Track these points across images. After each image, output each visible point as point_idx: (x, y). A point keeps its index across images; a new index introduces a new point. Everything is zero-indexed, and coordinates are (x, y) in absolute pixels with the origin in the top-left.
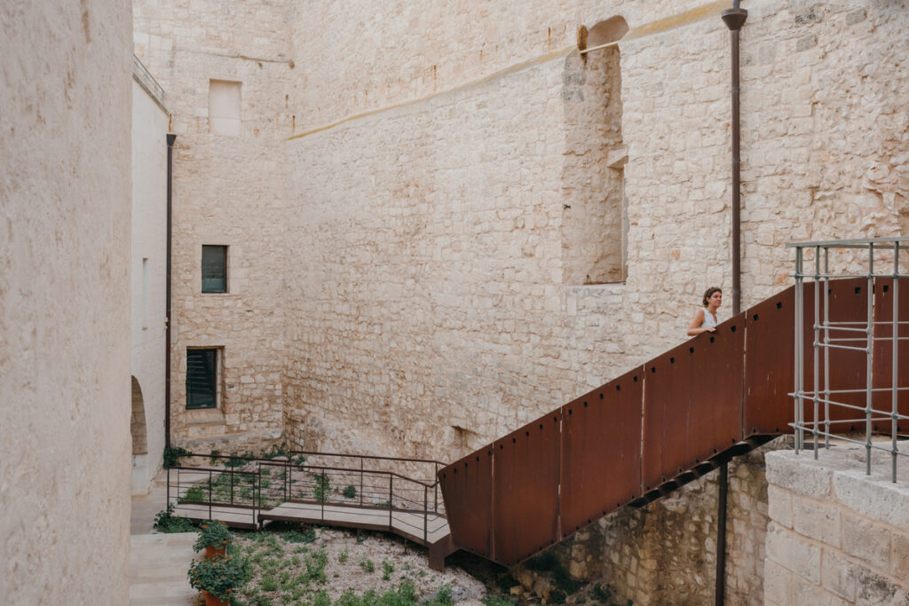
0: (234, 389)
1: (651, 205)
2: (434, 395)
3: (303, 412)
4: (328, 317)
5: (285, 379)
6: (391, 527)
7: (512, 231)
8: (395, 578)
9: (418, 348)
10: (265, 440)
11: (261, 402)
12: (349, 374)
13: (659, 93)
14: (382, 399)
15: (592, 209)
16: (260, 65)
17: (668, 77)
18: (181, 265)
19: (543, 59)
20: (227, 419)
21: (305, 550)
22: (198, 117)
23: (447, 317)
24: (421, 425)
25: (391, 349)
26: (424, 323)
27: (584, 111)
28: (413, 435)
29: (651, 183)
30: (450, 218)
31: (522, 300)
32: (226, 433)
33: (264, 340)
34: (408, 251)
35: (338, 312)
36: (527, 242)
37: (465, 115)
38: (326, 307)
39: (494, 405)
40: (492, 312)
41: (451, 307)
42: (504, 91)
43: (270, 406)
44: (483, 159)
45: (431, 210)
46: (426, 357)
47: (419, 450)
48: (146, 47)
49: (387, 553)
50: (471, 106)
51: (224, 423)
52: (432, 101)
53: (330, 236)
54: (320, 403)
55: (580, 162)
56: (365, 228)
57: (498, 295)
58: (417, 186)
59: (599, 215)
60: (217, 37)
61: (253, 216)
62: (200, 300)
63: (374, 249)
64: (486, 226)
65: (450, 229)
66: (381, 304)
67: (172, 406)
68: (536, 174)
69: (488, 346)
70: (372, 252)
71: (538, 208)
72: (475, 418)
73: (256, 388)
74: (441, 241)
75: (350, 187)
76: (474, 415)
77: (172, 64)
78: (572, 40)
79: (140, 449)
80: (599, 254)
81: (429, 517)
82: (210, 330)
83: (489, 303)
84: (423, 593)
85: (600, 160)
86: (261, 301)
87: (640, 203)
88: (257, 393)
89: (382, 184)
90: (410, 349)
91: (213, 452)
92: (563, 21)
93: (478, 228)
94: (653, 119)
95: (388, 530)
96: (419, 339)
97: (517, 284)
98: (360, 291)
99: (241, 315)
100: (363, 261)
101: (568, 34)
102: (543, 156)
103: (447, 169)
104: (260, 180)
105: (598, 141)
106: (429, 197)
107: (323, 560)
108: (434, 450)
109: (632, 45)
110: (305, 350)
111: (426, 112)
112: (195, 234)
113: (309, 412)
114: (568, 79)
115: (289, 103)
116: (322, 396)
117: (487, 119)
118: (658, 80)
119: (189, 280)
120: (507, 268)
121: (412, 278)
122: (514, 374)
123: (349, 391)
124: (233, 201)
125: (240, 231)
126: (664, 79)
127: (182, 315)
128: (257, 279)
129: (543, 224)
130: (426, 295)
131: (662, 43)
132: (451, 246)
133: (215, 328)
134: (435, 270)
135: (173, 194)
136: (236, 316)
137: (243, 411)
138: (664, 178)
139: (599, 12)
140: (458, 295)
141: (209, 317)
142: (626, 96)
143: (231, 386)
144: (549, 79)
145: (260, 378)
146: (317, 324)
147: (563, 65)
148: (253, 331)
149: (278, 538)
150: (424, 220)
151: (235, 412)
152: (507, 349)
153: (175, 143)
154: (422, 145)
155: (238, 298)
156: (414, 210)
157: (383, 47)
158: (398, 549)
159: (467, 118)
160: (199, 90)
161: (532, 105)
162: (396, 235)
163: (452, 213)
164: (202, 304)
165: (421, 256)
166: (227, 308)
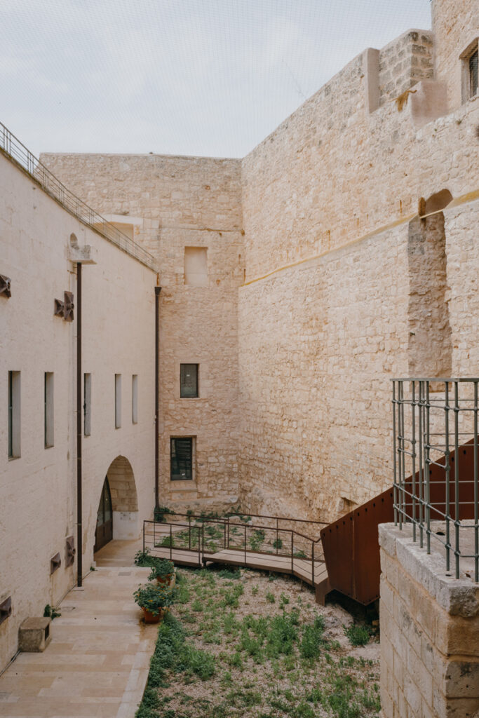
0: (204, 467)
1: (467, 332)
2: (330, 474)
3: (251, 484)
4: (265, 415)
5: (240, 459)
6: (292, 571)
7: (377, 352)
8: (288, 608)
9: (320, 439)
10: (226, 504)
11: (223, 476)
12: (277, 457)
13: (471, 247)
14: (298, 476)
15: (433, 335)
16: (221, 234)
17: (476, 235)
18: (166, 379)
19: (395, 224)
20: (199, 488)
21: (230, 584)
22: (177, 274)
23: (337, 416)
24: (322, 496)
25: (303, 439)
26: (323, 420)
27: (424, 261)
28: (318, 504)
29: (466, 316)
30: (338, 343)
31: (384, 404)
32: (198, 498)
33: (225, 431)
34: (312, 368)
35: (271, 411)
36: (386, 361)
37: (346, 267)
38: (264, 408)
39: (367, 483)
40: (365, 413)
41: (339, 409)
42: (370, 248)
43: (229, 479)
44: (358, 299)
45: (326, 337)
46: (325, 446)
47: (321, 515)
48: (142, 227)
49: (288, 590)
50: (350, 260)
51: (197, 491)
52: (325, 257)
53: (265, 356)
54: (261, 478)
55: (422, 300)
56: (286, 351)
57: (368, 400)
58: (317, 319)
59: (438, 339)
60: (191, 217)
61: (216, 342)
62: (179, 403)
63: (292, 365)
64: (360, 349)
65: (338, 351)
66: (296, 406)
67: (160, 478)
68: (391, 310)
69: (363, 438)
70: (291, 368)
71: (393, 335)
72: (356, 492)
73: (219, 466)
74: (333, 359)
75: (277, 321)
76: (355, 490)
77: (159, 238)
78: (415, 209)
79: (133, 507)
80: (439, 369)
81: (316, 564)
82: (187, 424)
83: (363, 406)
84: (305, 620)
85: (439, 298)
86: (222, 404)
87: (459, 331)
88: (220, 470)
89: (296, 318)
90: (314, 440)
91: (188, 511)
92: (409, 194)
93: (355, 351)
94: (467, 267)
95: (290, 573)
96: (320, 432)
97: (381, 392)
98: (283, 396)
99: (208, 413)
100: (285, 374)
101: (413, 204)
102: (395, 296)
103: (335, 307)
104: (221, 316)
105: (436, 284)
106: (325, 327)
107: (240, 592)
108: (330, 515)
109: (452, 212)
110: (251, 439)
111: (322, 265)
112: (176, 356)
113: (254, 484)
114: (411, 239)
115: (242, 260)
116: (261, 472)
117: (360, 270)
118: (470, 237)
119: (172, 389)
120: (374, 380)
121: (315, 387)
122: (380, 460)
123: (278, 470)
124: (202, 332)
125: (206, 353)
126: (473, 236)
127: (167, 413)
128: (218, 387)
129: (396, 347)
130: (323, 399)
131: (471, 210)
132: (338, 363)
133: (190, 422)
134: (329, 382)
135: (160, 328)
136: (205, 414)
137: (210, 482)
138: (475, 312)
139: (433, 187)
140: (344, 400)
141: (186, 415)
142: (449, 250)
143: (202, 465)
144: (398, 239)
145: (222, 458)
146: (258, 420)
147: (407, 228)
148: (217, 424)
149: (215, 575)
150: (322, 344)
151: (204, 483)
152: (375, 441)
153: (161, 292)
154: (320, 289)
155: (206, 401)
156: (316, 337)
157: (297, 218)
158: (297, 587)
159: (347, 269)
160: (177, 255)
161: (388, 258)
162: (305, 356)
163: (339, 339)
164: (180, 406)
165: (320, 371)
166: (198, 408)
